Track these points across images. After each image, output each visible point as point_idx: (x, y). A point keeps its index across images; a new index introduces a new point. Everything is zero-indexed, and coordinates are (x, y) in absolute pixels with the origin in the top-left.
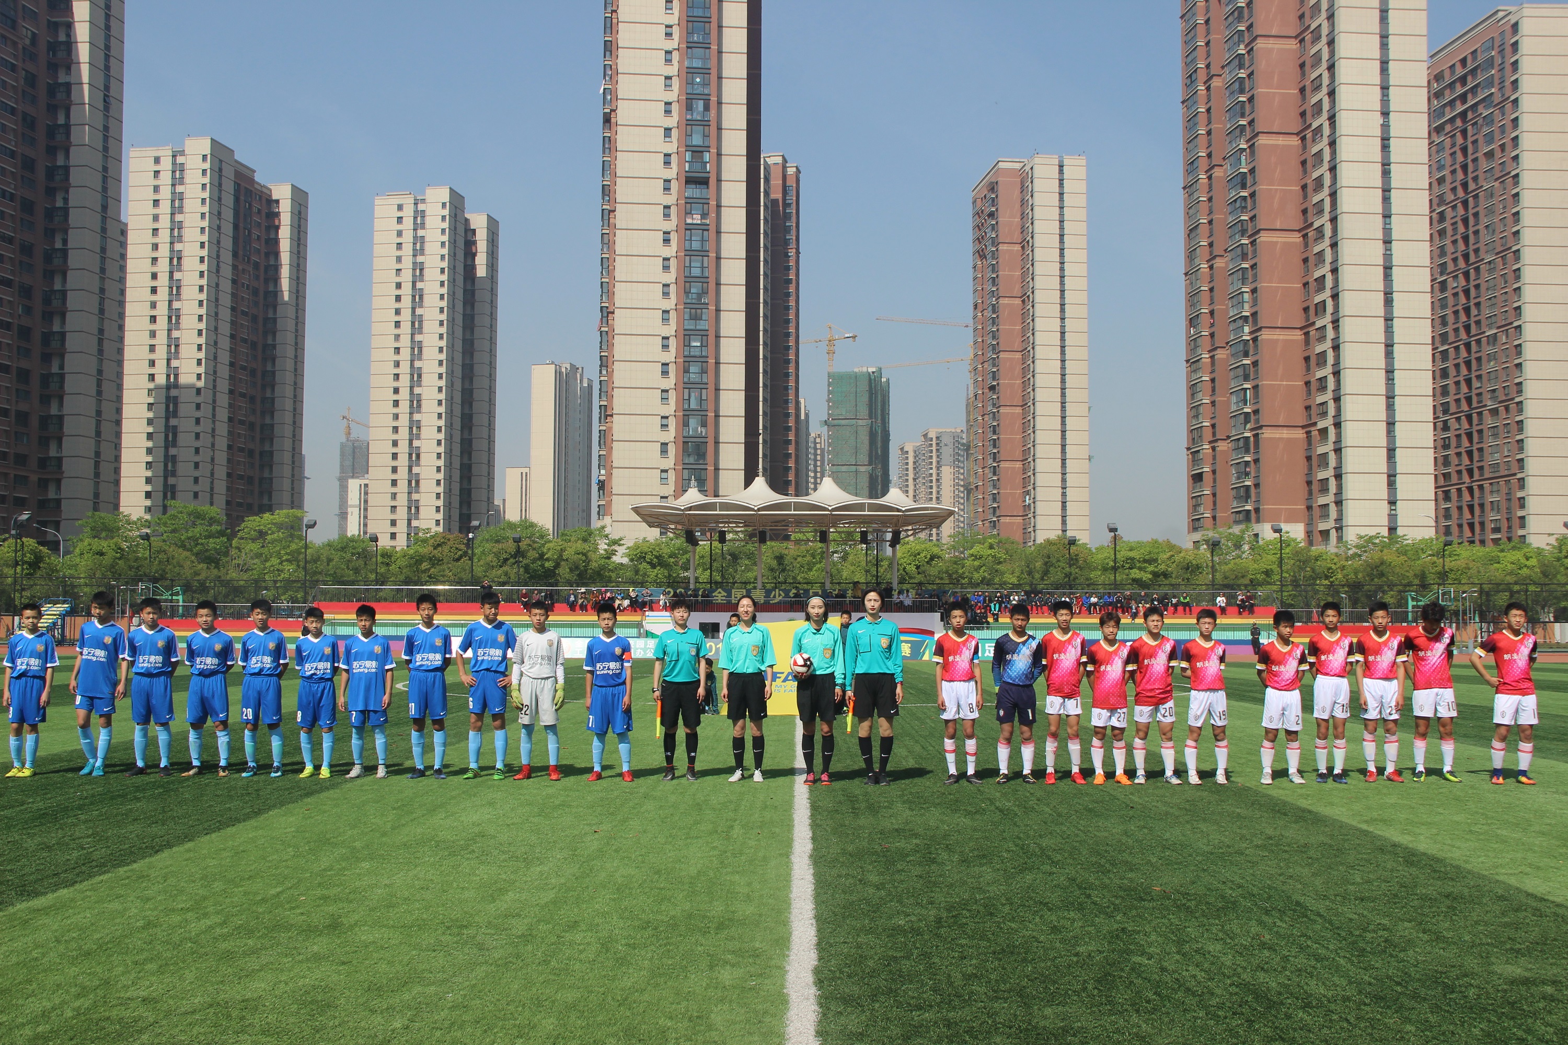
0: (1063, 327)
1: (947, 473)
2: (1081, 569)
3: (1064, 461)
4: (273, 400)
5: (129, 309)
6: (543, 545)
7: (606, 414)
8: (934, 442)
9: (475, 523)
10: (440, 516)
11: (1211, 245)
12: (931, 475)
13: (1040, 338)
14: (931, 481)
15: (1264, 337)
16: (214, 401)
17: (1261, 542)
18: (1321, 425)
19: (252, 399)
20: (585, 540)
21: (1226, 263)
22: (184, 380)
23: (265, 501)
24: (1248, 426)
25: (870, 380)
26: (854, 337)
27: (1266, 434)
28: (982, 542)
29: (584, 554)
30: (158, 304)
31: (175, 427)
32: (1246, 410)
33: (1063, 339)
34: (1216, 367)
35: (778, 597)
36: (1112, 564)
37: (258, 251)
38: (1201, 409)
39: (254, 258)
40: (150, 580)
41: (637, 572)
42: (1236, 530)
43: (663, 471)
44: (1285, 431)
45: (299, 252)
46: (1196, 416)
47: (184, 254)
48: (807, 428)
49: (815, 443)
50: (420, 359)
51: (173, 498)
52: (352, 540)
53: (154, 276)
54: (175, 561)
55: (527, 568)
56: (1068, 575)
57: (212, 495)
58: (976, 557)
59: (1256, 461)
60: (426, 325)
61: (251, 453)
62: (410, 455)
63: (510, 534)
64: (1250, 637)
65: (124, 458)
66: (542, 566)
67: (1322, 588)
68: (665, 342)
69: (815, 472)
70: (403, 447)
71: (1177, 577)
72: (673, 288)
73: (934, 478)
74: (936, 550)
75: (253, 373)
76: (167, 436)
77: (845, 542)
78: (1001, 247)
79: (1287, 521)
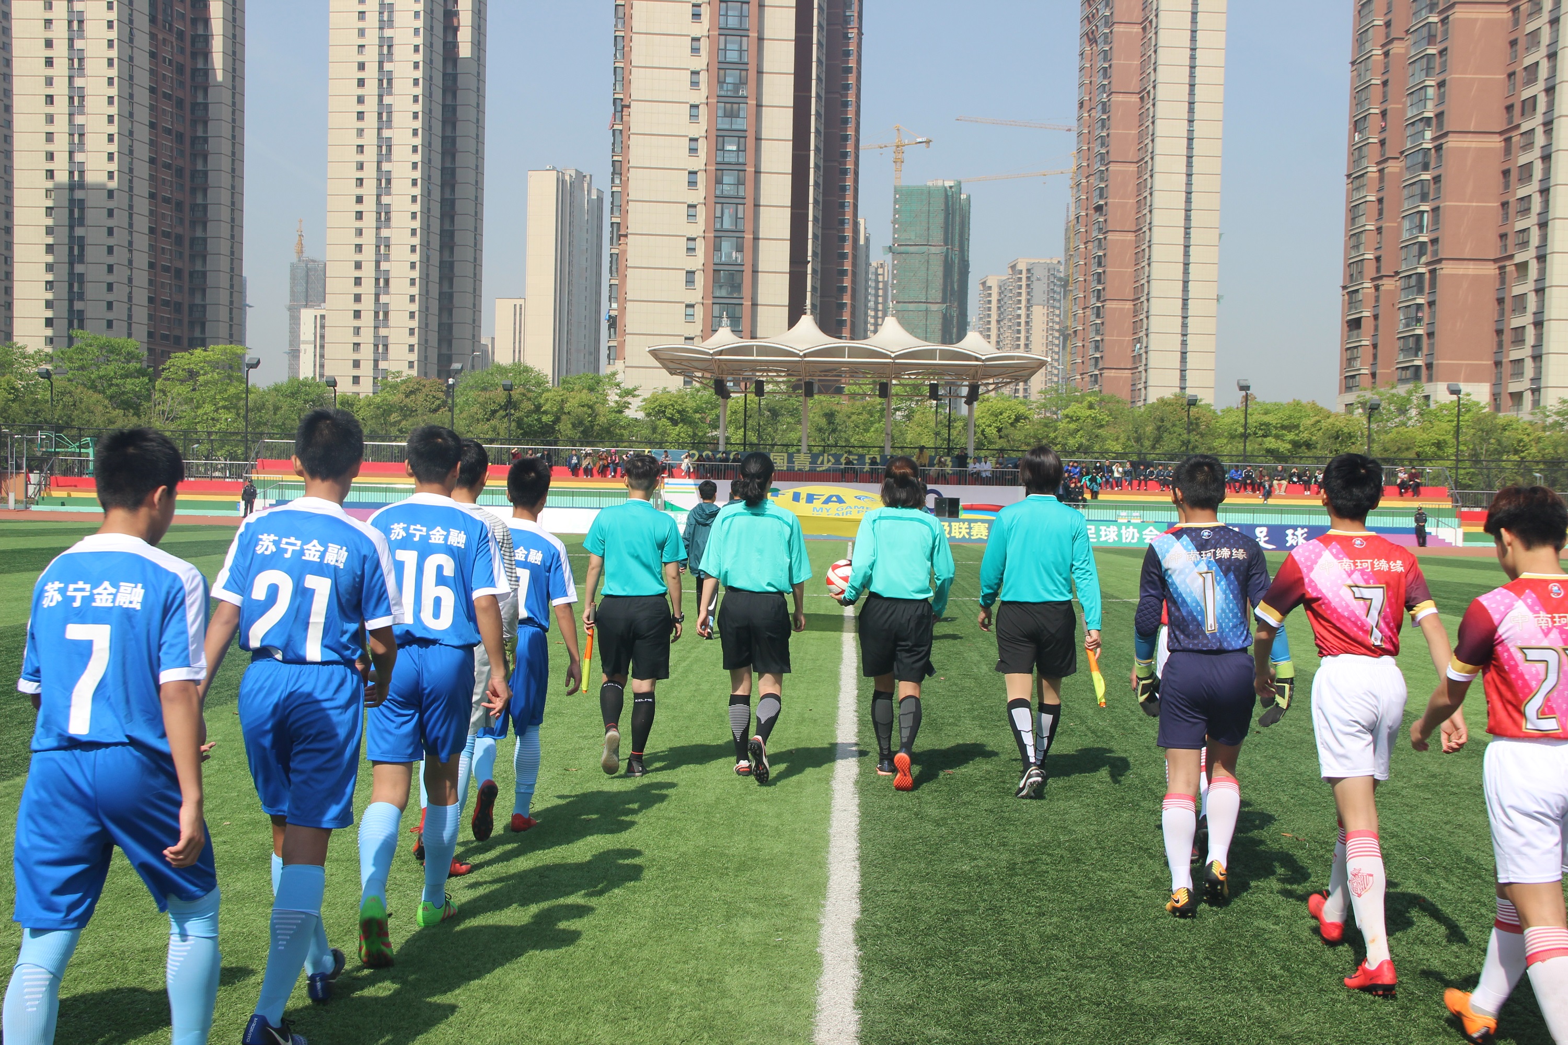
0: (1190, 131)
1: (1039, 314)
2: (1202, 435)
3: (1185, 301)
4: (205, 207)
5: (18, 85)
6: (540, 395)
7: (619, 234)
8: (1024, 276)
9: (456, 366)
10: (414, 357)
11: (1388, 24)
12: (1019, 316)
13: (1161, 146)
14: (1019, 324)
15: (1450, 144)
16: (131, 207)
17: (1433, 406)
18: (1519, 258)
19: (179, 206)
20: (591, 389)
21: (1407, 48)
22: (90, 178)
23: (197, 334)
24: (1424, 259)
25: (947, 196)
26: (928, 142)
27: (1447, 269)
28: (1079, 401)
29: (590, 407)
30: (55, 80)
31: (81, 239)
32: (1421, 239)
33: (1190, 147)
34: (1386, 184)
35: (826, 463)
36: (1241, 430)
37: (183, 16)
38: (1363, 237)
39: (178, 25)
40: (52, 429)
41: (654, 430)
42: (1402, 390)
43: (688, 306)
44: (1471, 265)
45: (234, 20)
46: (1356, 247)
47: (87, 16)
48: (867, 256)
49: (877, 275)
50: (389, 160)
51: (81, 327)
52: (305, 384)
53: (49, 44)
54: (83, 406)
55: (520, 423)
56: (1186, 443)
57: (130, 325)
58: (1071, 419)
59: (1431, 304)
60: (396, 117)
61: (178, 273)
62: (377, 280)
63: (499, 380)
64: (1414, 525)
65: (16, 276)
66: (539, 420)
67: (1509, 465)
68: (693, 145)
69: (876, 310)
70: (368, 271)
71: (1322, 448)
72: (703, 77)
73: (1023, 320)
74: (1022, 409)
75: (180, 172)
76: (71, 250)
77: (910, 398)
78: (1116, 28)
79: (1468, 380)
